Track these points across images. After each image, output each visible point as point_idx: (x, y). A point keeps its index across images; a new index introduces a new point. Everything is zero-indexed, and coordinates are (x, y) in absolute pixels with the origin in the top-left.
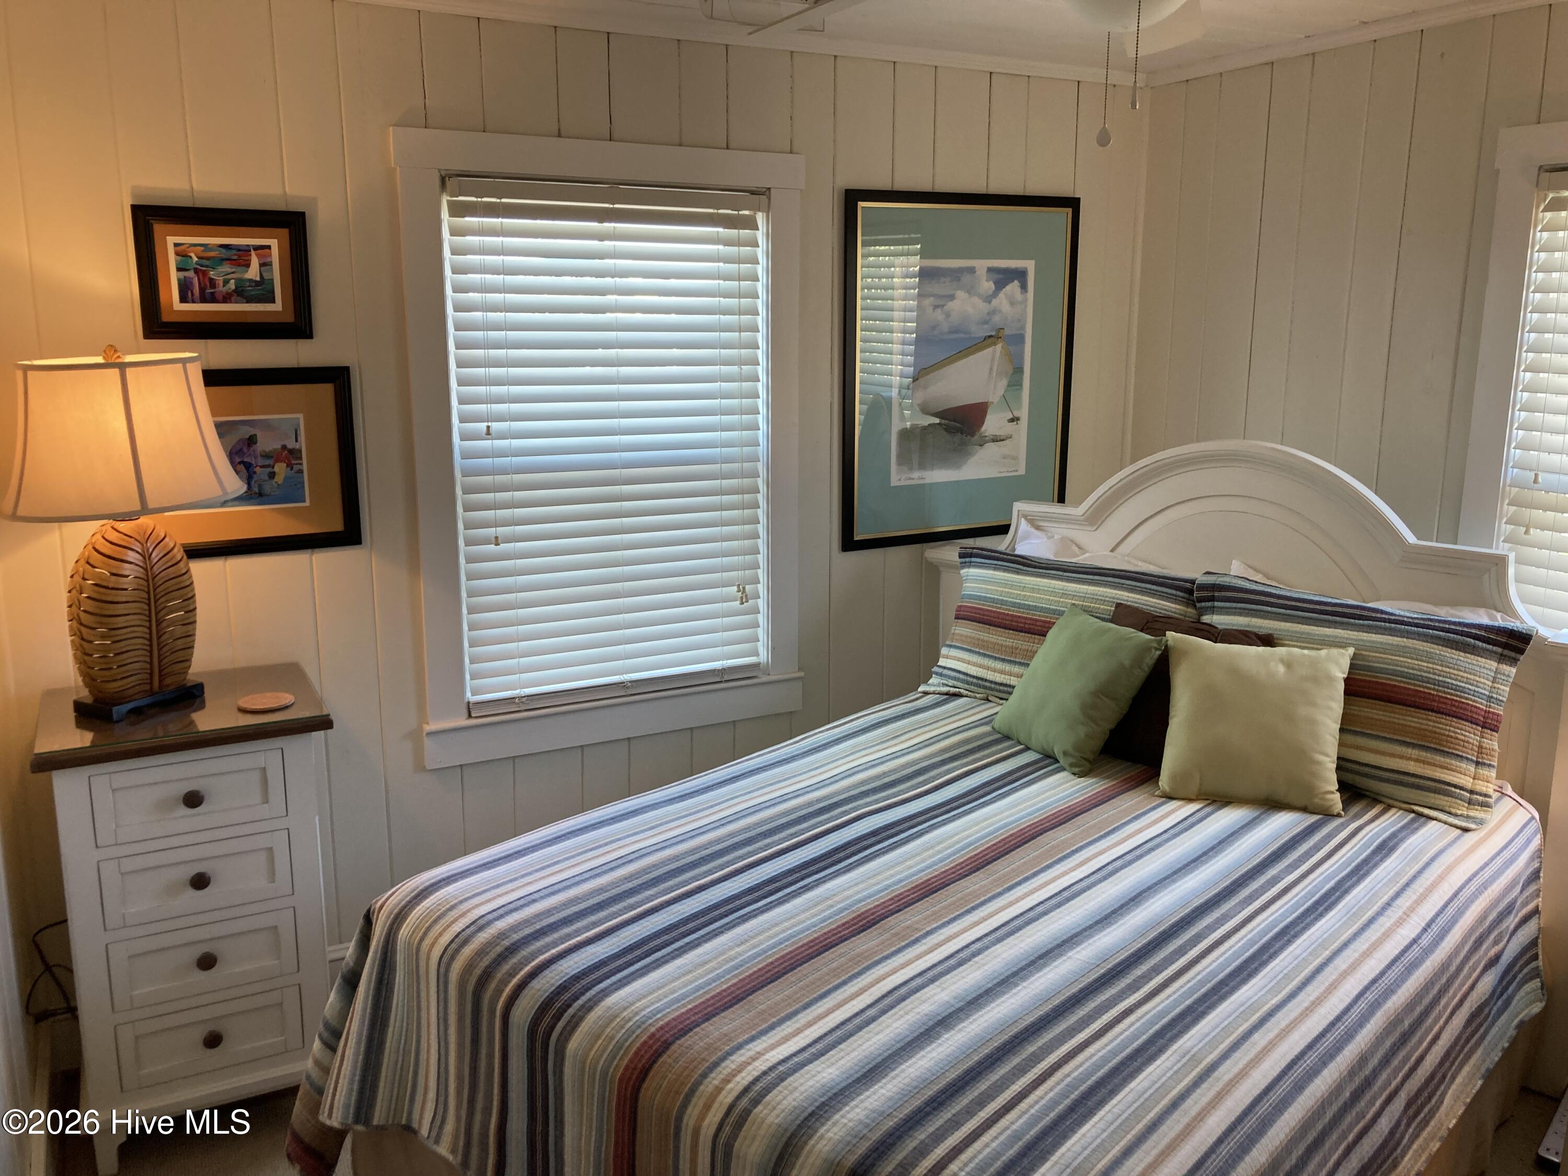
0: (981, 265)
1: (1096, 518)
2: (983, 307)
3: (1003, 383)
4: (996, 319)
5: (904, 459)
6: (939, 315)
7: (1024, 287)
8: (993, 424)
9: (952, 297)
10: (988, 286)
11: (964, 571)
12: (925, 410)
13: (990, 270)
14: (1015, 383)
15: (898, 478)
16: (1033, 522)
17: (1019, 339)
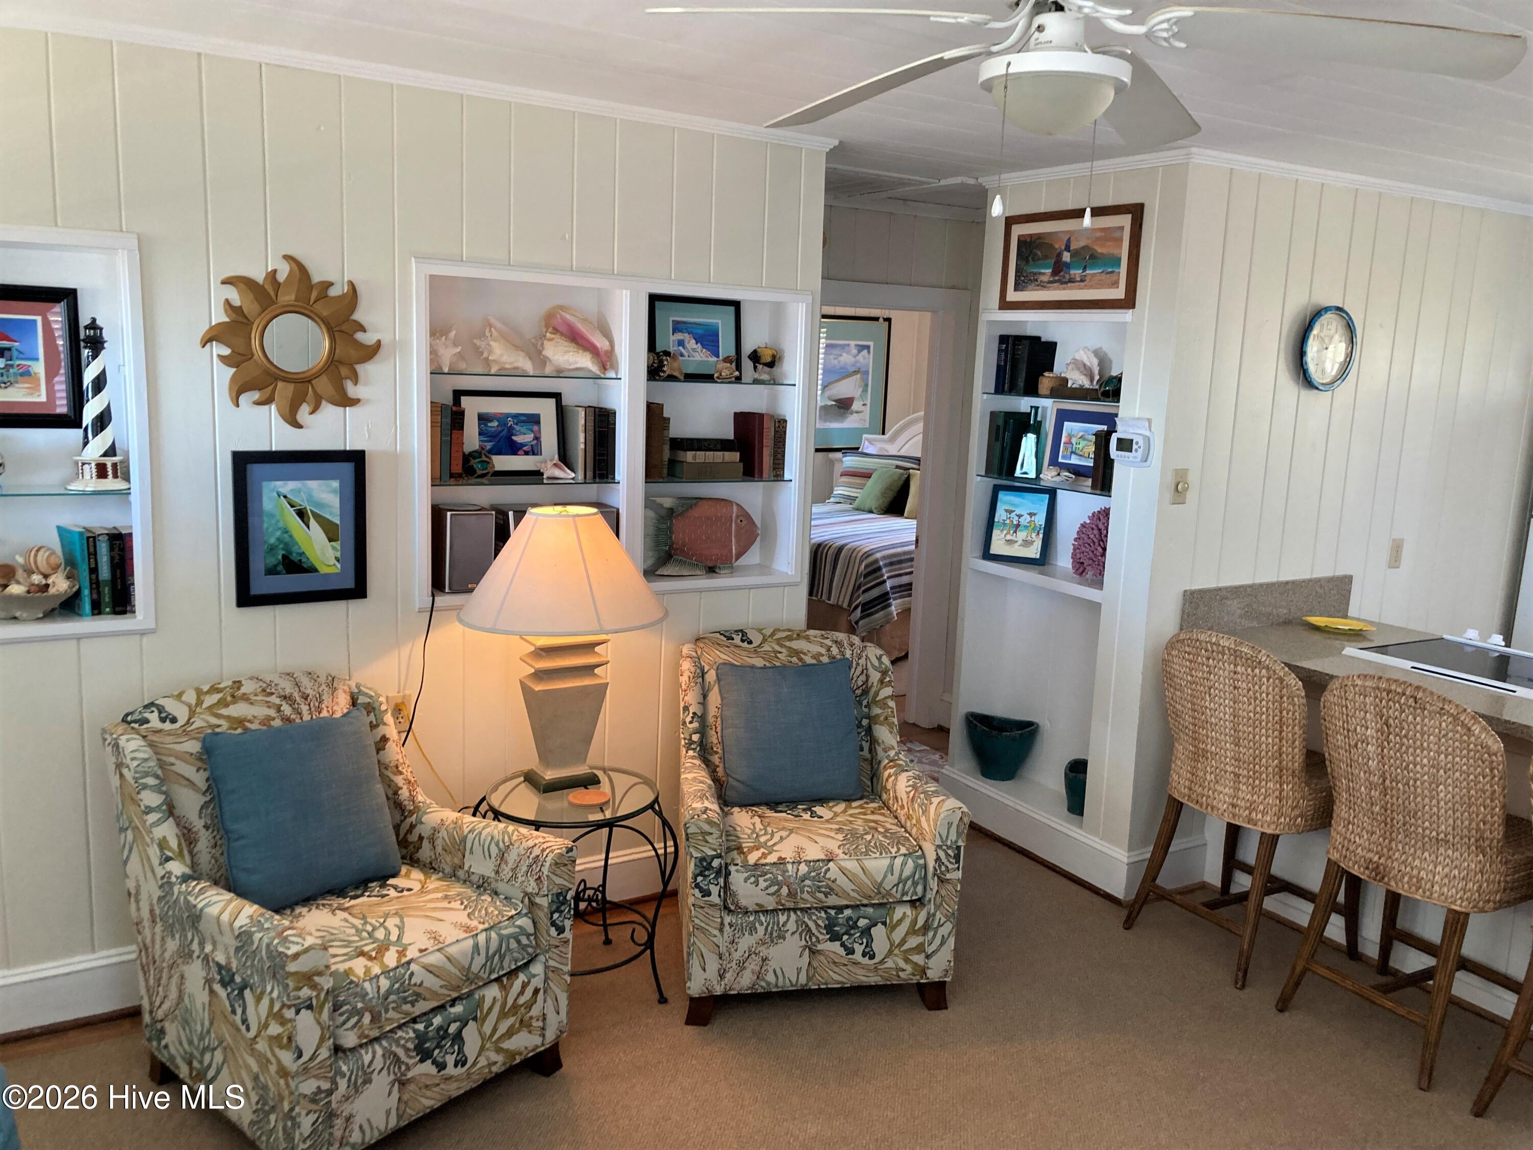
0: (853, 343)
1: (892, 440)
2: (853, 359)
3: (861, 390)
4: (858, 365)
6: (836, 362)
7: (869, 352)
8: (856, 406)
9: (841, 355)
10: (855, 351)
11: (844, 459)
12: (830, 399)
13: (856, 345)
14: (865, 390)
16: (870, 442)
17: (867, 373)
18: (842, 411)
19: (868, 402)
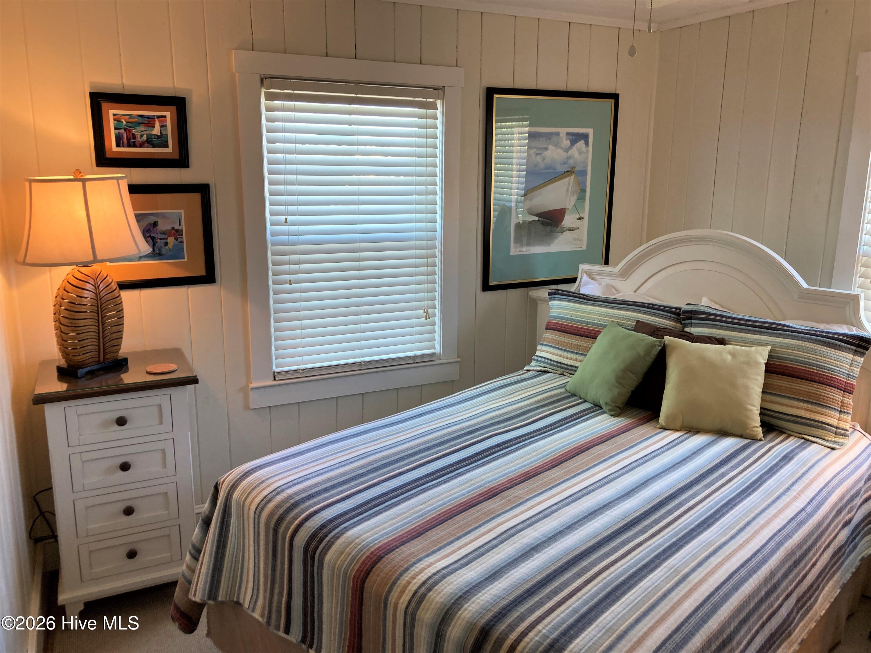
0: (563, 131)
1: (626, 273)
2: (564, 155)
3: (575, 197)
4: (571, 161)
5: (518, 240)
6: (539, 159)
7: (587, 144)
8: (568, 221)
9: (546, 149)
10: (566, 143)
11: (551, 303)
12: (530, 212)
13: (568, 134)
14: (581, 198)
15: (515, 250)
16: (591, 276)
17: (584, 173)
18: (548, 228)
19: (586, 215)
